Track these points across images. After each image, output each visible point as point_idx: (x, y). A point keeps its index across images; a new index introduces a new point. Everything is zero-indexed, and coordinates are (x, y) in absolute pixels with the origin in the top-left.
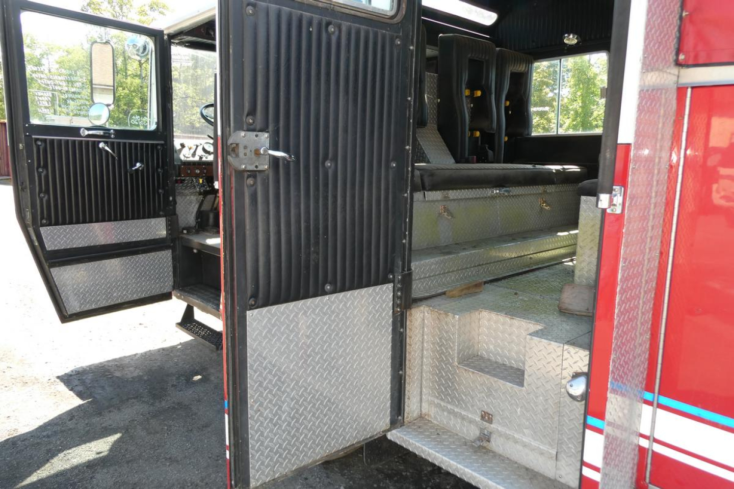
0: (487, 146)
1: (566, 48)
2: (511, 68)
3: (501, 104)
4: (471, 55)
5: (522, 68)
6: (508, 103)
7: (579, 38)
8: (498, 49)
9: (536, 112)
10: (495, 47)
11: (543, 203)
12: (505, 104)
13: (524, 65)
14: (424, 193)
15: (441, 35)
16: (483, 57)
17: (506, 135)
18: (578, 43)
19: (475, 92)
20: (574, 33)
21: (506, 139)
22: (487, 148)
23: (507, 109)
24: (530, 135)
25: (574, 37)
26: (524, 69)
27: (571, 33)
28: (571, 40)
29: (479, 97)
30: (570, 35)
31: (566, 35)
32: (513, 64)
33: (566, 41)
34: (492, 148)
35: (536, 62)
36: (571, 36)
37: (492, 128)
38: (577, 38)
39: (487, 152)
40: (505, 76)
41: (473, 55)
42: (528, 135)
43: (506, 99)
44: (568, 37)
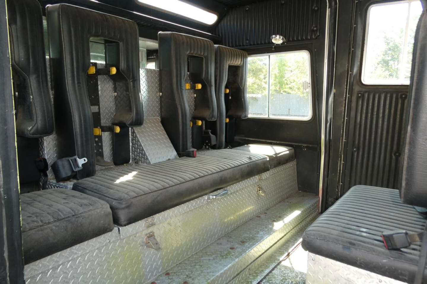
0: (210, 131)
1: (273, 47)
2: (228, 63)
3: (221, 93)
4: (190, 51)
5: (237, 62)
6: (228, 91)
7: (284, 39)
8: (216, 46)
9: (251, 97)
10: (213, 44)
11: (259, 191)
12: (225, 91)
13: (240, 60)
14: (119, 229)
15: (160, 32)
16: (202, 54)
17: (226, 117)
18: (283, 43)
19: (196, 84)
20: (281, 34)
21: (228, 120)
22: (210, 133)
23: (226, 95)
24: (247, 116)
25: (280, 38)
26: (239, 63)
27: (277, 34)
28: (278, 40)
29: (199, 89)
30: (276, 36)
31: (274, 36)
32: (230, 59)
33: (274, 41)
34: (214, 133)
35: (250, 57)
36: (278, 36)
37: (213, 116)
38: (282, 39)
39: (210, 137)
40: (223, 70)
41: (192, 52)
42: (245, 117)
43: (226, 87)
44: (275, 38)
